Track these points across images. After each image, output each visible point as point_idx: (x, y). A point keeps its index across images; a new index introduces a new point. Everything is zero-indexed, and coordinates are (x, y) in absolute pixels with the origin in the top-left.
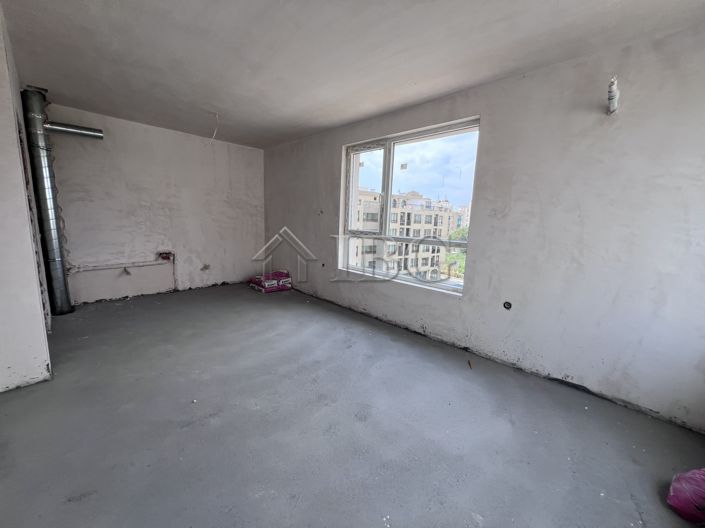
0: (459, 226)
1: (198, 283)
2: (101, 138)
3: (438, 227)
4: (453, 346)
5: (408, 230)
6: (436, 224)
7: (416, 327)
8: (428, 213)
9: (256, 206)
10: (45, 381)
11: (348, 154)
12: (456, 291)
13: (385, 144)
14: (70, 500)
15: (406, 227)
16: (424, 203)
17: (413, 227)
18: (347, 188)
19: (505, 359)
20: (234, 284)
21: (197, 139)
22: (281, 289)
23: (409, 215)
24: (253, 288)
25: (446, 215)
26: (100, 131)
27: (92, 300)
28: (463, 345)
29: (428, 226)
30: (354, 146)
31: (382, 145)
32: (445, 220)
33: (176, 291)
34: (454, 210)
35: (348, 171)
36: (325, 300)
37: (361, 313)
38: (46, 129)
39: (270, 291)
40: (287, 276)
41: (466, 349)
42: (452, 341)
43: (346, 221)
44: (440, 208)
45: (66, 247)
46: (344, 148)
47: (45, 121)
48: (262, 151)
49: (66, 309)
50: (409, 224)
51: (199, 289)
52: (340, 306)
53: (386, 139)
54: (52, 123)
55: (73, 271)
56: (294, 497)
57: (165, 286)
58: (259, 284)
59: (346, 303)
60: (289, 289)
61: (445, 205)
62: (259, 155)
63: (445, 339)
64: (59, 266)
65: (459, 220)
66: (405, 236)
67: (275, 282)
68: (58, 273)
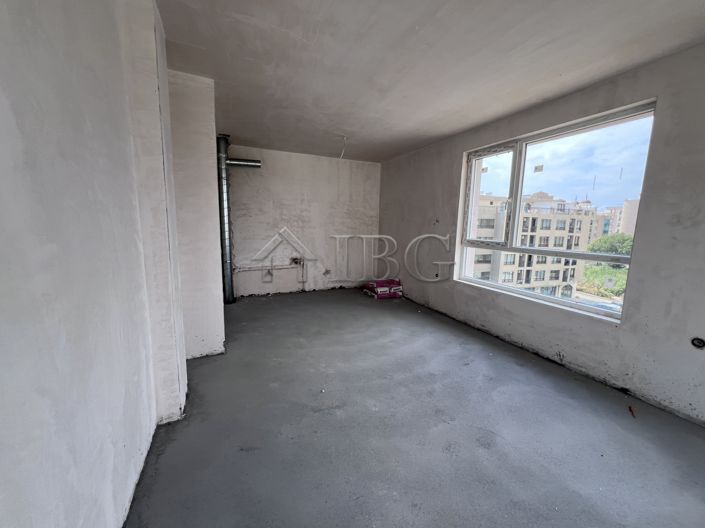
0: (605, 232)
1: (320, 286)
2: (259, 167)
3: (575, 234)
4: (604, 383)
5: (532, 238)
6: (571, 230)
7: (550, 352)
8: (562, 217)
9: (371, 217)
10: (222, 354)
11: (469, 161)
12: (611, 316)
13: (516, 146)
14: (242, 450)
15: (529, 234)
16: (555, 206)
17: (539, 233)
18: (467, 196)
19: (693, 414)
20: (350, 289)
21: (325, 160)
22: (392, 297)
23: (534, 221)
24: (366, 294)
25: (586, 220)
26: (259, 162)
27: (246, 294)
28: (620, 384)
29: (559, 233)
30: (477, 152)
31: (513, 147)
32: (586, 226)
33: (303, 291)
34: (599, 213)
35: (468, 179)
36: (437, 312)
37: (479, 330)
38: (227, 165)
39: (382, 297)
40: (399, 284)
41: (625, 391)
42: (602, 377)
43: (464, 230)
44: (579, 212)
45: (233, 252)
46: (465, 154)
47: (227, 159)
48: (379, 164)
49: (231, 299)
50: (533, 230)
51: (321, 291)
52: (454, 319)
53: (516, 141)
54: (231, 160)
55: (236, 271)
56: (416, 505)
57: (295, 287)
58: (372, 290)
59: (461, 317)
60: (400, 297)
61: (585, 207)
62: (376, 169)
63: (591, 373)
64: (229, 267)
65: (607, 224)
66: (527, 247)
67: (386, 289)
68: (228, 271)
